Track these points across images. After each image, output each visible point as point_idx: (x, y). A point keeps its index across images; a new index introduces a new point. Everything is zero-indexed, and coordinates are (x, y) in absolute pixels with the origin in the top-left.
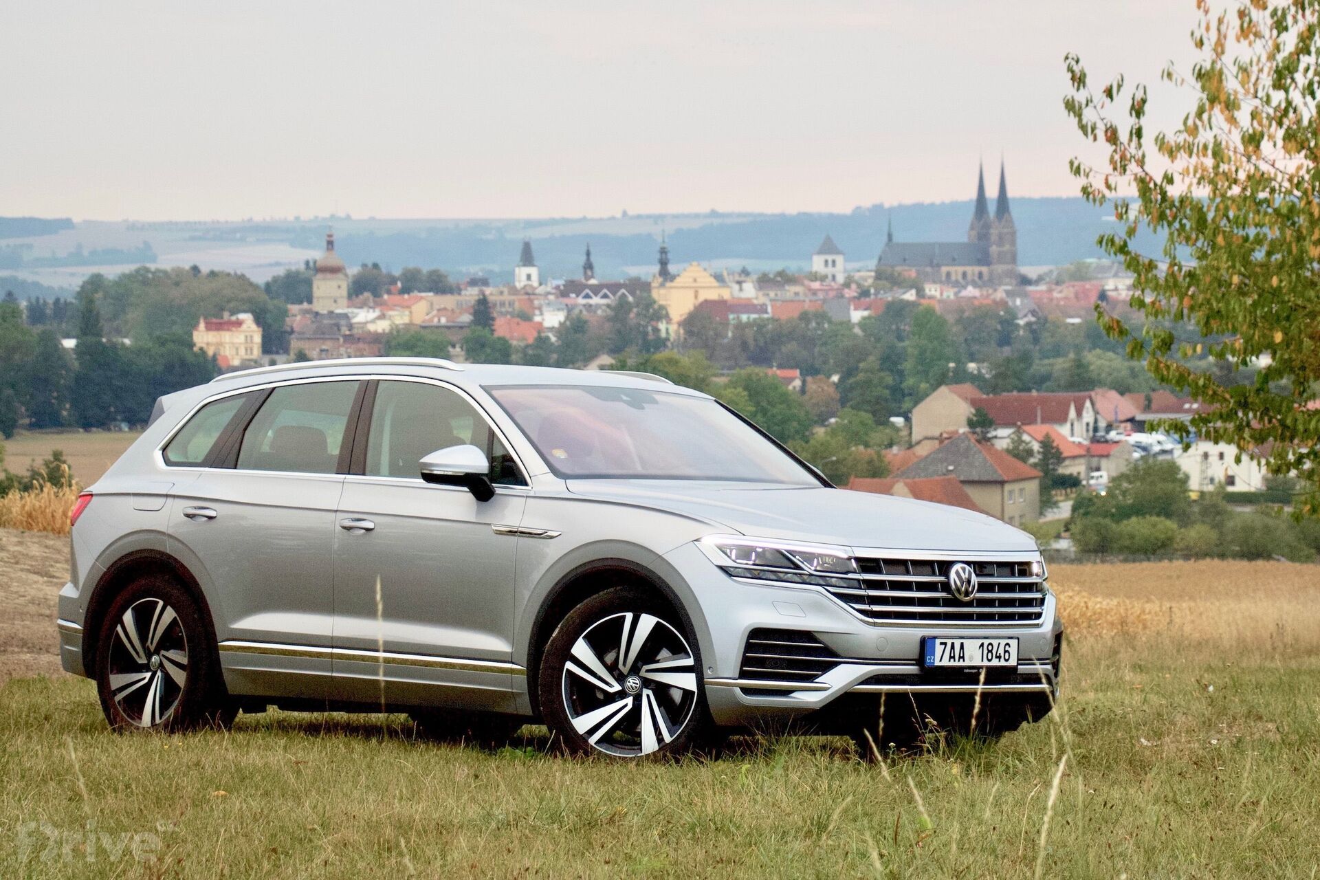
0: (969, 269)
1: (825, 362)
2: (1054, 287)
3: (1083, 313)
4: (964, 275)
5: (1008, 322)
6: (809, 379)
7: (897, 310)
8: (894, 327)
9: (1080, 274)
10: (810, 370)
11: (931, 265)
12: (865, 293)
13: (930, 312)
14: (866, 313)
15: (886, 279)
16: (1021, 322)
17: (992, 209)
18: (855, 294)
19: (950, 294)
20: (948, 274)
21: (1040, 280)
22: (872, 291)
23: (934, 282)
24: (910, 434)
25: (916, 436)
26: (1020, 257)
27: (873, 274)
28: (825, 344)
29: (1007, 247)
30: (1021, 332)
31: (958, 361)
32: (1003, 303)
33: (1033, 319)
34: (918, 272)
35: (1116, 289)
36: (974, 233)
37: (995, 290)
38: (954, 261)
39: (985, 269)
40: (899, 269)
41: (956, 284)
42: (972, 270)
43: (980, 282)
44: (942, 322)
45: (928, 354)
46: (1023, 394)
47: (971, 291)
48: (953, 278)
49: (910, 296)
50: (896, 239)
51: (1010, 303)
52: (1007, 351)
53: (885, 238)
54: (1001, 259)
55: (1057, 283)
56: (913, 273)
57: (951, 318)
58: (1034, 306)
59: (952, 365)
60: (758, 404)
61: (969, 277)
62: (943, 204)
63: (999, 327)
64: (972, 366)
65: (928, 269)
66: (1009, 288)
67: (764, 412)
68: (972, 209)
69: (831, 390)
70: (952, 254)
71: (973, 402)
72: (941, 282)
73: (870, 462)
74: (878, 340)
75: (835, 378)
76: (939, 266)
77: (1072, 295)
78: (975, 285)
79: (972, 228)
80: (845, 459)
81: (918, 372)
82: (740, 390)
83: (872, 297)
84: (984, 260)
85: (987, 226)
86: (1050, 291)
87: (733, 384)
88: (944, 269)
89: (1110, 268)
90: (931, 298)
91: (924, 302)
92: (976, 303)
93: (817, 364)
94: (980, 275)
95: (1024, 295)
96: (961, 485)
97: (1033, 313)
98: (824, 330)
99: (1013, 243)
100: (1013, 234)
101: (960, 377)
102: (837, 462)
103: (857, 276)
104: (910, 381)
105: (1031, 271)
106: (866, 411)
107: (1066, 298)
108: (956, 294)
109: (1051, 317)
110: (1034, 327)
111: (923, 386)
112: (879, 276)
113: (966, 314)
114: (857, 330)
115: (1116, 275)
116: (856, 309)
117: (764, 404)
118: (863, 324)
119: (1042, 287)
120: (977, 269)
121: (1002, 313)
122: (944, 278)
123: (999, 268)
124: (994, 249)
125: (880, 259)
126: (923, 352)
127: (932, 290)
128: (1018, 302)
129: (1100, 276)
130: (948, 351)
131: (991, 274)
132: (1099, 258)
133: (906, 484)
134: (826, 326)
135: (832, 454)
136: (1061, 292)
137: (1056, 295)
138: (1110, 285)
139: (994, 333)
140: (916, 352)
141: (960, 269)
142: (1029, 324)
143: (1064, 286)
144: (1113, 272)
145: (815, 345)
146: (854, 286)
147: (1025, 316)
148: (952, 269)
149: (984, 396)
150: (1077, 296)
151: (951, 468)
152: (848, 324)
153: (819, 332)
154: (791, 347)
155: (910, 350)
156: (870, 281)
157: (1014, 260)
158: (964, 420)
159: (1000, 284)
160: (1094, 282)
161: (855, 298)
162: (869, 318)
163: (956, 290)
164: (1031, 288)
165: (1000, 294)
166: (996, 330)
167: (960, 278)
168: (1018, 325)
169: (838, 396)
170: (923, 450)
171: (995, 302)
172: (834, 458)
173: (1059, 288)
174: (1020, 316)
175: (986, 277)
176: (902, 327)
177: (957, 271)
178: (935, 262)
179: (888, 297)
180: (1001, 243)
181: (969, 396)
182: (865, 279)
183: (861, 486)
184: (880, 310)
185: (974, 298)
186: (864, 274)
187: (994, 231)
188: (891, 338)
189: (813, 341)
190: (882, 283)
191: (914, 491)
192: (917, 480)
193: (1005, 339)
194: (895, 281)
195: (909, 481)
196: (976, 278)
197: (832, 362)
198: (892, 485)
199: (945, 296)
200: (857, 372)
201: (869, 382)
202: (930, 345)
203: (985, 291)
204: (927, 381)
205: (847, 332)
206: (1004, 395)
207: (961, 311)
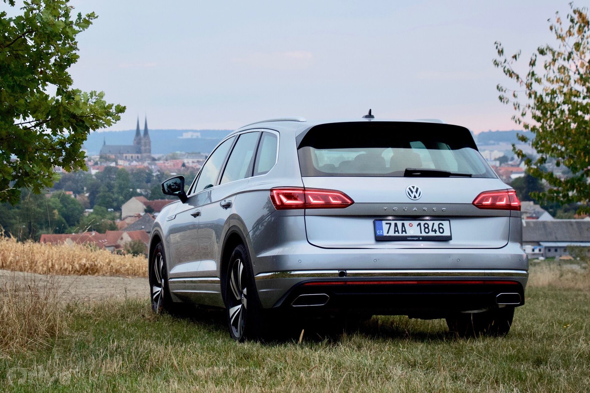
0: (134, 155)
1: (83, 189)
2: (165, 162)
3: (177, 171)
4: (132, 157)
5: (150, 174)
6: (77, 195)
7: (109, 170)
8: (108, 176)
9: (174, 157)
10: (77, 192)
11: (120, 153)
12: (96, 163)
13: (123, 170)
14: (97, 171)
15: (103, 158)
16: (154, 174)
17: (142, 133)
18: (93, 164)
19: (127, 164)
20: (126, 157)
21: (159, 159)
22: (99, 163)
23: (121, 160)
24: (121, 215)
25: (123, 216)
26: (152, 150)
27: (99, 157)
28: (82, 182)
29: (147, 147)
30: (154, 178)
31: (134, 189)
32: (148, 168)
33: (159, 173)
34: (115, 156)
35: (188, 163)
36: (136, 142)
37: (144, 163)
38: (128, 152)
39: (139, 155)
40: (108, 155)
41: (129, 160)
42: (135, 155)
43: (137, 160)
44: (127, 174)
45: (122, 186)
46: (162, 200)
47: (135, 163)
48: (128, 158)
49: (113, 164)
50: (107, 143)
51: (150, 168)
52: (149, 184)
53: (103, 143)
54: (145, 151)
55: (167, 160)
56: (113, 157)
57: (130, 172)
58: (159, 169)
59: (131, 190)
60: (63, 204)
61: (134, 158)
62: (120, 132)
63: (146, 176)
64: (138, 191)
65: (119, 155)
66: (149, 162)
67: (66, 206)
68: (135, 133)
69: (86, 199)
70: (128, 149)
71: (145, 204)
72: (124, 160)
73: (111, 225)
74: (102, 181)
75: (87, 195)
76: (123, 154)
77: (172, 165)
78: (136, 161)
79: (135, 140)
80: (101, 224)
81: (119, 193)
82: (57, 199)
83: (99, 165)
84: (139, 152)
85: (140, 139)
86: (164, 163)
87: (54, 196)
88: (124, 155)
89: (184, 155)
90: (120, 165)
91: (120, 167)
92: (138, 167)
93: (79, 189)
94: (138, 157)
95: (155, 164)
96: (147, 234)
97: (159, 171)
98: (81, 177)
99: (150, 146)
100: (150, 142)
101: (135, 194)
102: (99, 225)
103: (93, 157)
104: (116, 196)
105: (156, 156)
106: (104, 207)
107: (170, 166)
108: (129, 164)
109: (166, 172)
110: (159, 176)
111: (121, 197)
112: (101, 157)
113: (134, 172)
114: (94, 177)
115: (187, 158)
116: (93, 169)
117: (66, 204)
118: (96, 175)
119: (161, 162)
120: (137, 155)
121: (147, 171)
122: (124, 158)
123: (145, 155)
124: (143, 148)
125: (101, 151)
126: (120, 185)
127: (120, 162)
128: (153, 167)
129: (181, 158)
130: (130, 184)
131: (142, 156)
132: (181, 151)
133: (128, 233)
134: (82, 175)
135: (97, 222)
136: (168, 163)
137: (166, 165)
138: (186, 161)
139: (145, 178)
140: (118, 185)
141: (130, 155)
142: (157, 175)
143: (169, 161)
144: (186, 156)
145: (78, 182)
146: (92, 161)
147: (156, 172)
148: (127, 155)
149: (148, 201)
150: (174, 165)
151: (143, 227)
152: (91, 175)
153: (80, 178)
154: (69, 183)
155: (116, 184)
156: (97, 159)
157: (150, 152)
158: (143, 210)
159: (145, 161)
160: (180, 160)
161: (93, 165)
162: (98, 173)
163: (129, 162)
164: (157, 162)
165: (146, 164)
166: (145, 177)
167: (130, 158)
168: (153, 176)
169: (89, 201)
170: (128, 221)
171: (144, 167)
172: (98, 224)
173: (167, 162)
174: (154, 171)
175: (140, 158)
176: (111, 176)
177: (129, 156)
178: (121, 152)
179: (105, 165)
180: (145, 146)
181: (143, 201)
182: (96, 158)
183: (110, 234)
184: (102, 170)
185: (137, 165)
186: (95, 157)
187: (143, 141)
188: (107, 180)
189: (77, 181)
190: (102, 160)
191: (130, 236)
192: (131, 231)
193: (148, 181)
194: (107, 159)
195: (128, 232)
196: (136, 158)
197: (85, 189)
198: (122, 234)
199: (125, 165)
200: (98, 192)
201: (104, 196)
202: (123, 182)
203: (140, 163)
204: (122, 196)
205: (90, 178)
206: (156, 200)
207: (132, 170)
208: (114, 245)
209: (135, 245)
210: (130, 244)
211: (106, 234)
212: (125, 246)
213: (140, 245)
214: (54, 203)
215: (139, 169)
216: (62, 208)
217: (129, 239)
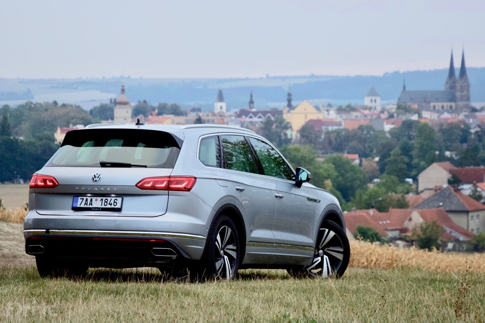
0: (445, 104)
1: (372, 151)
4: (443, 107)
5: (466, 131)
6: (364, 159)
7: (409, 125)
8: (407, 133)
10: (363, 155)
11: (425, 102)
12: (391, 116)
13: (426, 125)
14: (392, 126)
15: (402, 109)
16: (473, 131)
17: (457, 73)
18: (387, 117)
19: (435, 116)
20: (434, 107)
21: (482, 109)
22: (395, 115)
23: (427, 110)
24: (417, 187)
25: (421, 188)
26: (471, 98)
27: (396, 106)
28: (371, 142)
29: (465, 93)
30: (473, 136)
31: (440, 151)
32: (463, 122)
33: (478, 129)
34: (419, 106)
36: (448, 86)
37: (459, 115)
38: (437, 100)
39: (453, 104)
40: (409, 104)
41: (438, 112)
42: (447, 105)
43: (450, 111)
44: (431, 131)
45: (425, 147)
46: (477, 168)
47: (446, 115)
48: (437, 108)
49: (415, 117)
50: (408, 89)
51: (467, 121)
52: (465, 146)
53: (402, 88)
54: (462, 99)
56: (416, 106)
57: (436, 129)
58: (479, 123)
59: (437, 153)
60: (339, 172)
61: (445, 108)
62: (430, 71)
63: (461, 134)
64: (448, 153)
65: (424, 104)
66: (466, 113)
67: (343, 175)
68: (447, 73)
69: (375, 165)
70: (437, 96)
71: (450, 171)
72: (431, 111)
73: (399, 201)
74: (398, 140)
75: (377, 159)
76: (429, 102)
78: (448, 112)
79: (447, 83)
80: (386, 199)
81: (420, 156)
82: (331, 164)
83: (396, 118)
84: (453, 99)
85: (455, 82)
87: (327, 161)
88: (432, 104)
90: (425, 118)
91: (423, 121)
92: (449, 121)
93: (368, 151)
94: (451, 107)
95: (475, 117)
96: (446, 213)
97: (479, 126)
98: (370, 134)
99: (468, 90)
100: (468, 86)
101: (441, 159)
102: (382, 200)
103: (387, 107)
104: (416, 161)
105: (478, 106)
106: (395, 175)
108: (438, 117)
110: (480, 133)
111: (422, 163)
112: (399, 107)
113: (444, 127)
114: (388, 135)
116: (387, 124)
117: (343, 172)
118: (391, 132)
119: (483, 113)
120: (449, 104)
121: (462, 126)
122: (432, 108)
123: (461, 104)
124: (458, 94)
125: (399, 99)
126: (422, 146)
127: (426, 114)
128: (471, 121)
130: (435, 145)
131: (456, 106)
133: (419, 212)
134: (372, 132)
135: (379, 197)
139: (459, 137)
140: (419, 146)
141: (440, 104)
142: (477, 132)
145: (366, 142)
146: (386, 113)
147: (475, 128)
148: (436, 104)
149: (456, 168)
151: (441, 204)
152: (383, 132)
153: (368, 136)
154: (354, 143)
155: (416, 145)
156: (394, 110)
157: (468, 99)
158: (446, 180)
159: (461, 112)
161: (386, 119)
162: (394, 129)
163: (438, 114)
164: (478, 114)
165: (461, 117)
166: (460, 135)
167: (440, 108)
168: (471, 133)
169: (378, 168)
170: (425, 195)
171: (459, 121)
172: (380, 199)
174: (473, 126)
175: (454, 107)
176: (411, 133)
177: (439, 105)
178: (428, 100)
179: (404, 118)
180: (462, 91)
181: (448, 168)
182: (391, 109)
183: (395, 213)
184: (399, 125)
185: (448, 119)
186: (391, 106)
187: (458, 85)
188: (405, 139)
189: (365, 140)
190: (400, 111)
191: (423, 215)
192: (424, 210)
193: (464, 140)
194: (407, 110)
195: (420, 210)
196: (449, 108)
197: (375, 151)
198: (411, 212)
199: (433, 117)
200: (389, 155)
201: (396, 161)
202: (425, 143)
203: (453, 115)
204: (425, 161)
205: (383, 136)
206: (466, 167)
207: (441, 125)
208: (399, 228)
209: (427, 228)
210: (422, 228)
211: (389, 213)
212: (414, 230)
213: (435, 228)
214: (326, 170)
215: (451, 124)
216: (338, 177)
217: (421, 220)
